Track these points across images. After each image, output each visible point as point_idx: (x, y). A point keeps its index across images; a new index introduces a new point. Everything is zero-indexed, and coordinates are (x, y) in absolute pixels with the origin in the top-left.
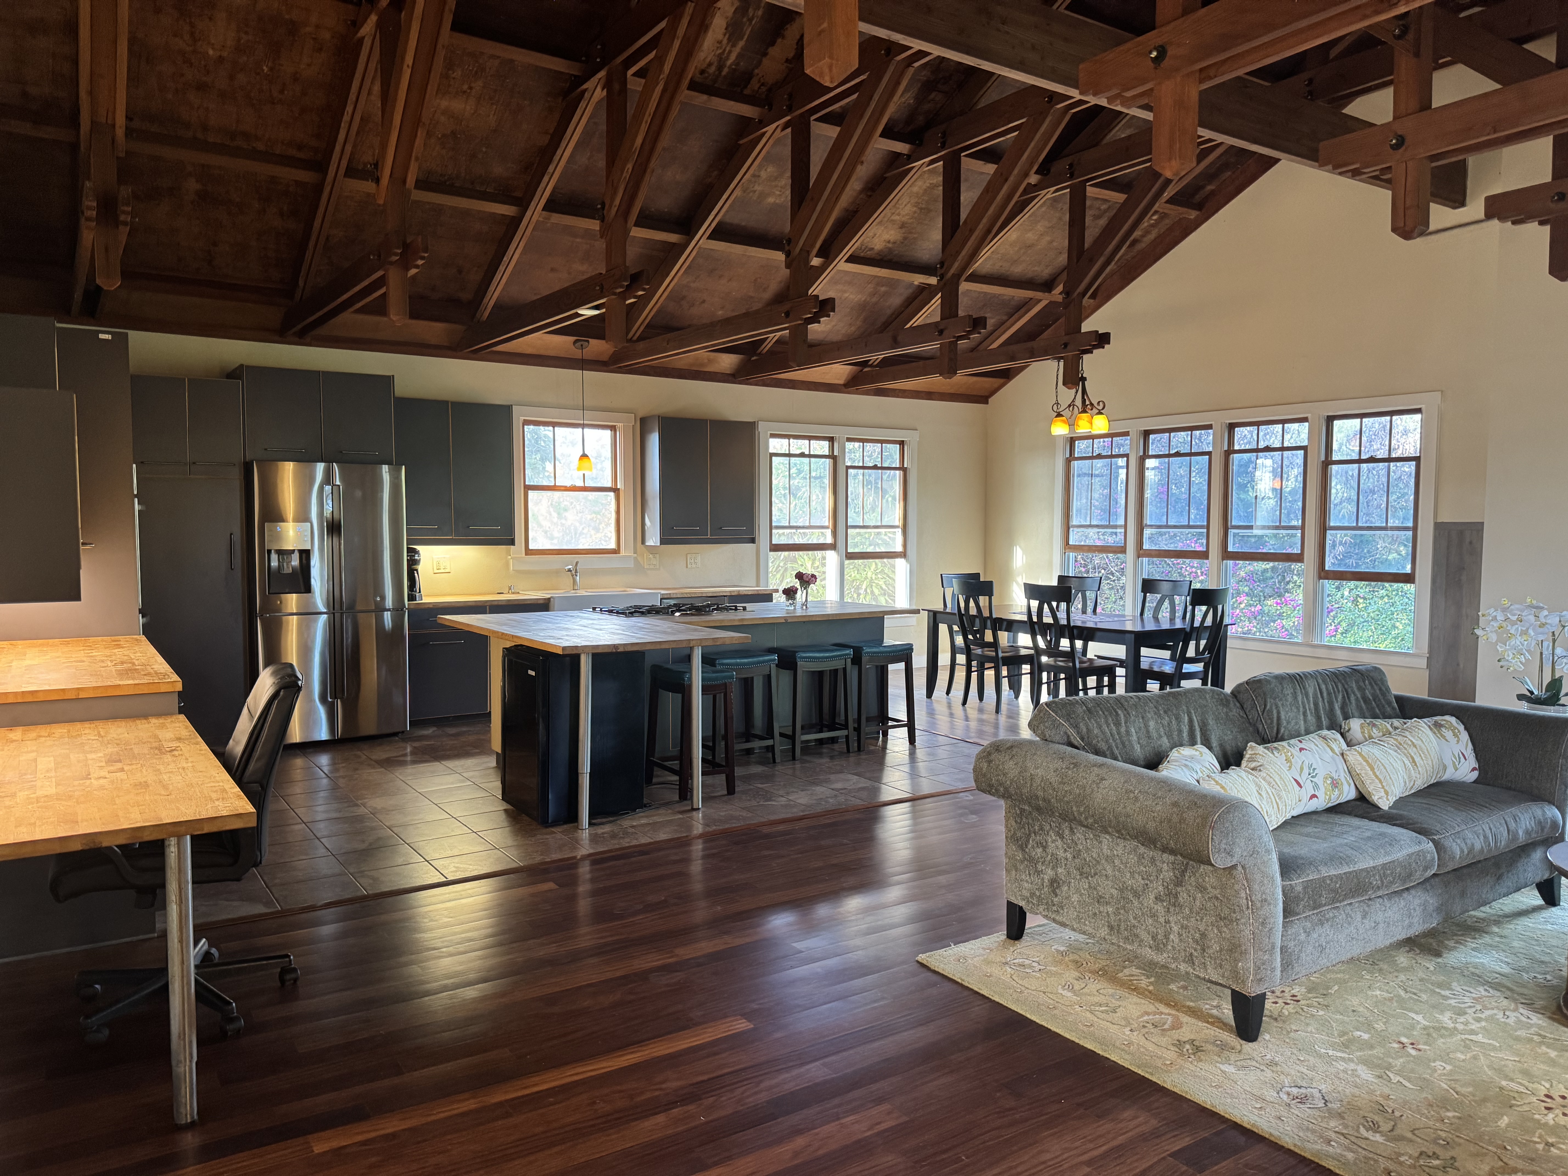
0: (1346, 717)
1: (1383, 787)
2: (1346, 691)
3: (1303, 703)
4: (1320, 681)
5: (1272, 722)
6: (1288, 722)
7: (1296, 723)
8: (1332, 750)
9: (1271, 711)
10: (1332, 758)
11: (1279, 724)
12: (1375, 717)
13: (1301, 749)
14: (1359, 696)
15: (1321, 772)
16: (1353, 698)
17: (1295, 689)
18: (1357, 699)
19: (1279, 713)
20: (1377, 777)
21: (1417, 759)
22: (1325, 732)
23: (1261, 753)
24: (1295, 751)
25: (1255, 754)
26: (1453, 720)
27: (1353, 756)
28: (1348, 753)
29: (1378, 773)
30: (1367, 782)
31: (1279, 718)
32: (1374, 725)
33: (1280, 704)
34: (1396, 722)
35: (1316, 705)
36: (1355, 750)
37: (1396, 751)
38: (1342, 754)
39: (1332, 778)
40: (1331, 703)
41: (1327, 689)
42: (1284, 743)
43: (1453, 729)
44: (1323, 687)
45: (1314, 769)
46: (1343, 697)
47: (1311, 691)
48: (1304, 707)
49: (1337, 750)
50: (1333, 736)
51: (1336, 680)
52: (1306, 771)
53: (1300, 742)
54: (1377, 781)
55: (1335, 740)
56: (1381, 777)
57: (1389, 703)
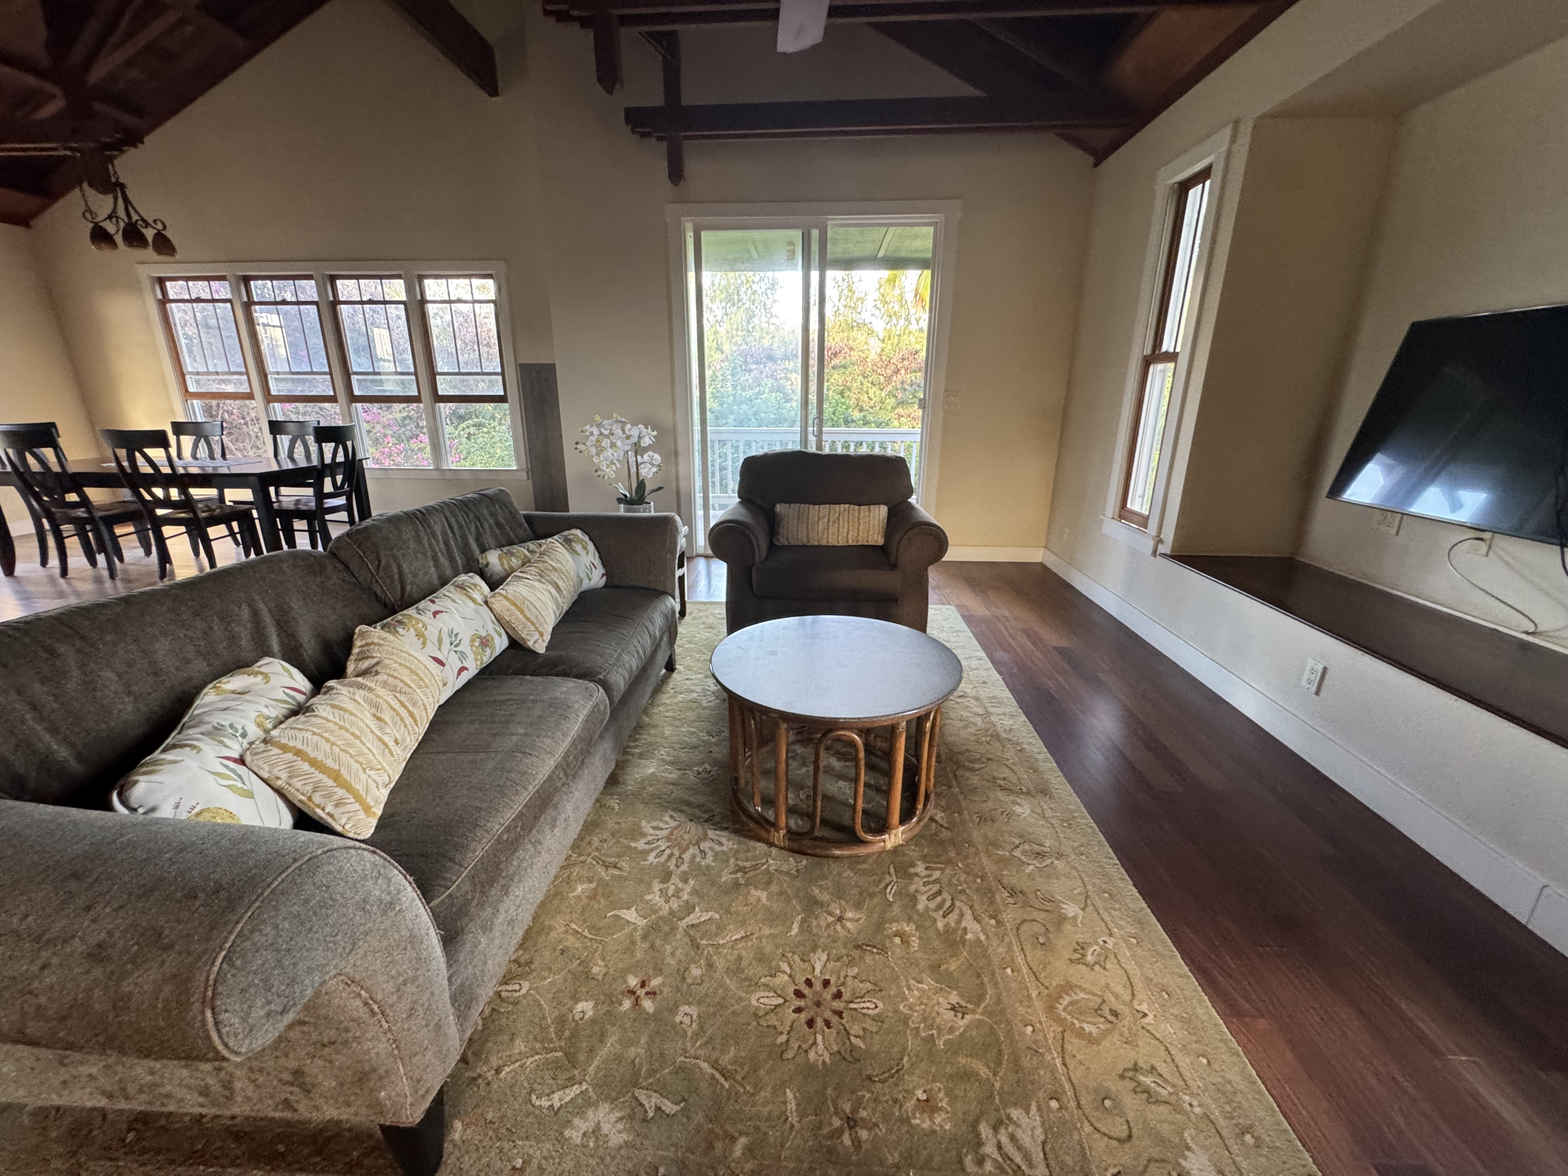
0: (483, 550)
1: (537, 629)
2: (478, 519)
3: (430, 545)
4: (448, 514)
5: (392, 582)
6: (415, 576)
7: (426, 573)
8: (474, 600)
9: (388, 567)
10: (477, 612)
11: (402, 581)
12: (511, 543)
13: (435, 614)
14: (492, 522)
15: (466, 636)
16: (486, 526)
17: (417, 531)
18: (491, 527)
19: (399, 567)
20: (528, 619)
21: (560, 583)
22: (463, 578)
23: (376, 640)
24: (427, 618)
25: (367, 644)
26: (578, 532)
27: (499, 604)
28: (492, 600)
29: (528, 615)
30: (519, 628)
31: (401, 573)
32: (512, 554)
33: (399, 554)
34: (531, 545)
35: (447, 543)
36: (501, 595)
37: (539, 581)
38: (486, 603)
39: (480, 638)
40: (464, 537)
41: (457, 521)
42: (411, 611)
43: (582, 542)
44: (453, 520)
45: (457, 635)
46: (477, 527)
47: (438, 529)
48: (433, 550)
49: (479, 599)
50: (471, 581)
51: (466, 509)
52: (446, 641)
53: (433, 602)
54: (529, 624)
55: (475, 585)
56: (532, 618)
57: (521, 525)
